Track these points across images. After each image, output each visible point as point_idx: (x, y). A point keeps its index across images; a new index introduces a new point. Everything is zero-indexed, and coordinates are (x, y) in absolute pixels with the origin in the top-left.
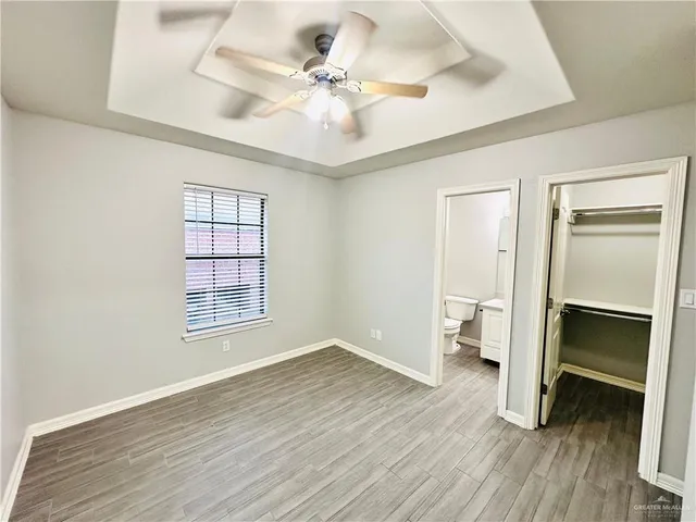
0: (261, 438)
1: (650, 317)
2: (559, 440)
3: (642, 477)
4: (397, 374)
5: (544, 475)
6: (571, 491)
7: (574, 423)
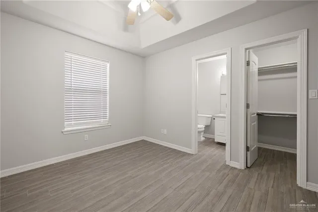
0: (104, 180)
1: (296, 115)
2: (257, 173)
3: (299, 186)
4: (175, 150)
5: (253, 187)
6: (267, 193)
7: (263, 166)
